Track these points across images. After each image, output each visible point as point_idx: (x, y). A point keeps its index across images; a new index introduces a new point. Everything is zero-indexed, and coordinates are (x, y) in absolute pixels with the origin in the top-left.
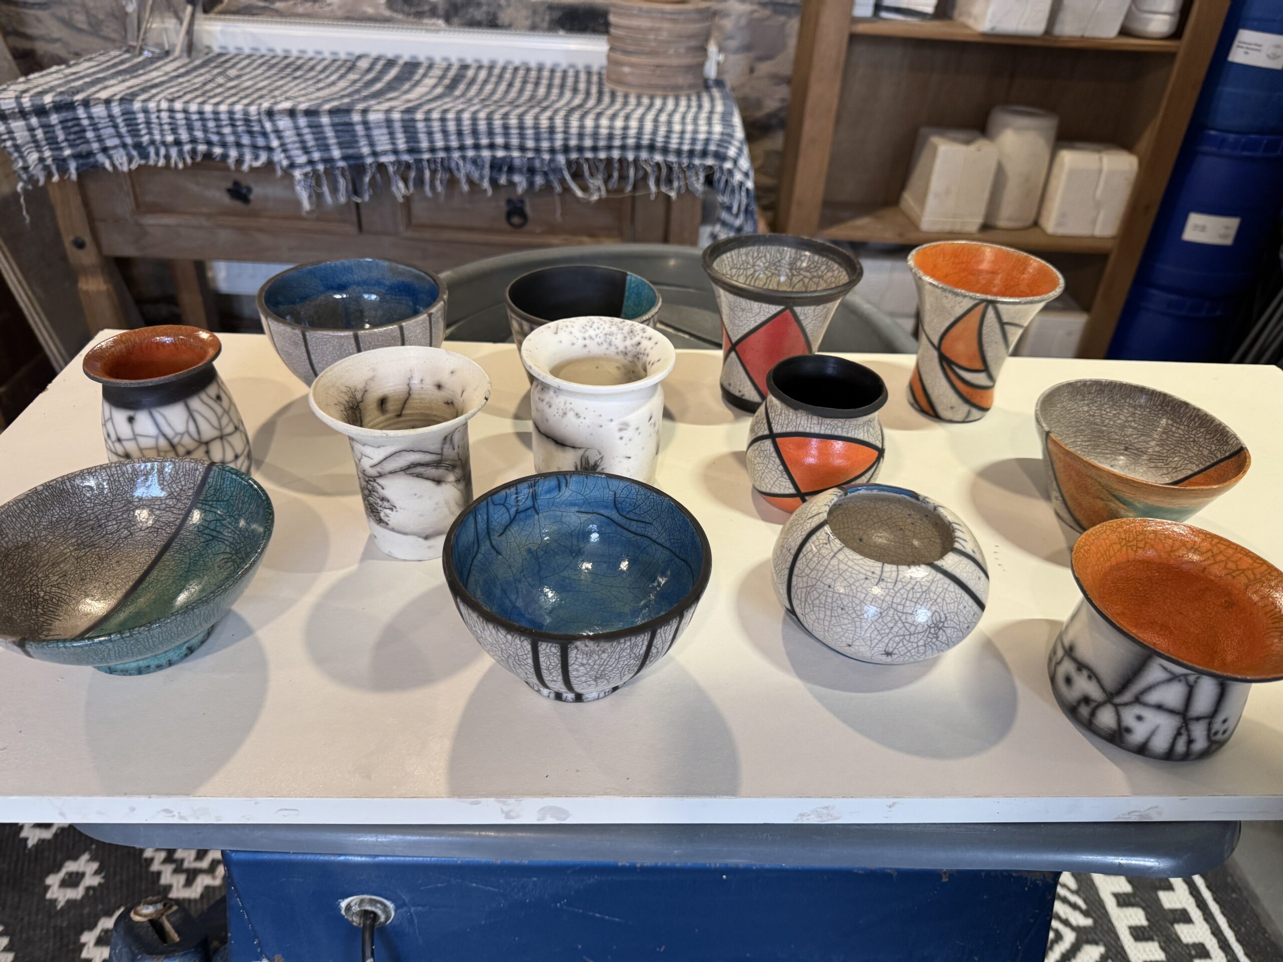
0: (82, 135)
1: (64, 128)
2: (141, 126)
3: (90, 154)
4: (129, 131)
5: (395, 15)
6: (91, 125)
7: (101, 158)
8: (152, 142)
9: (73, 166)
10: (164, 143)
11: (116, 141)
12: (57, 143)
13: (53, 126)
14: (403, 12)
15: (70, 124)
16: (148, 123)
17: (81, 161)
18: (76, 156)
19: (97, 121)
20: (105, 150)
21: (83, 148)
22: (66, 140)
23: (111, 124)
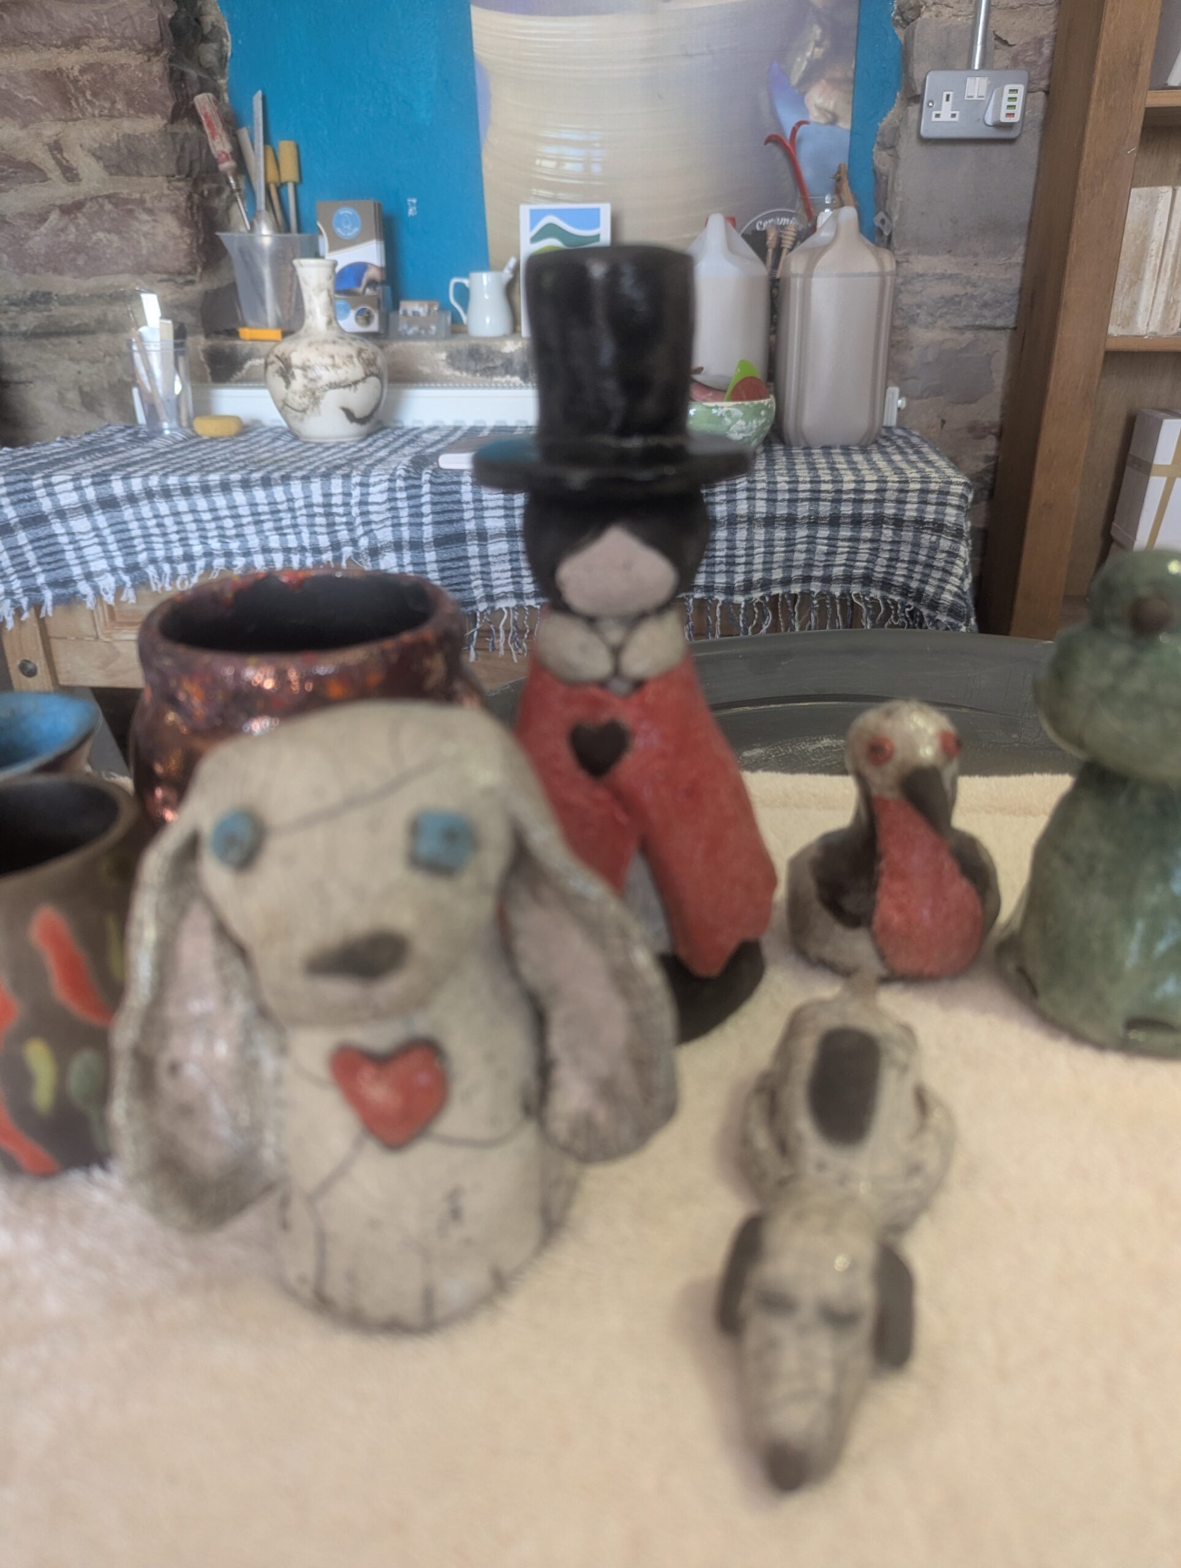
0: (58, 557)
1: (34, 549)
2: (136, 542)
3: (68, 582)
4: (120, 549)
5: (458, 373)
6: (70, 543)
7: (84, 587)
8: (153, 561)
9: (48, 595)
10: (169, 560)
11: (102, 565)
12: (28, 569)
13: (20, 547)
14: (467, 370)
15: (43, 543)
16: (146, 536)
17: (57, 591)
18: (52, 584)
19: (78, 537)
20: (89, 576)
21: (60, 574)
22: (40, 564)
23: (96, 540)
